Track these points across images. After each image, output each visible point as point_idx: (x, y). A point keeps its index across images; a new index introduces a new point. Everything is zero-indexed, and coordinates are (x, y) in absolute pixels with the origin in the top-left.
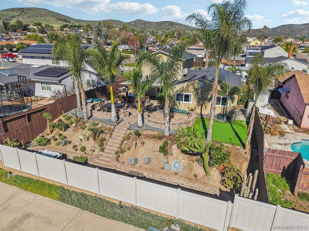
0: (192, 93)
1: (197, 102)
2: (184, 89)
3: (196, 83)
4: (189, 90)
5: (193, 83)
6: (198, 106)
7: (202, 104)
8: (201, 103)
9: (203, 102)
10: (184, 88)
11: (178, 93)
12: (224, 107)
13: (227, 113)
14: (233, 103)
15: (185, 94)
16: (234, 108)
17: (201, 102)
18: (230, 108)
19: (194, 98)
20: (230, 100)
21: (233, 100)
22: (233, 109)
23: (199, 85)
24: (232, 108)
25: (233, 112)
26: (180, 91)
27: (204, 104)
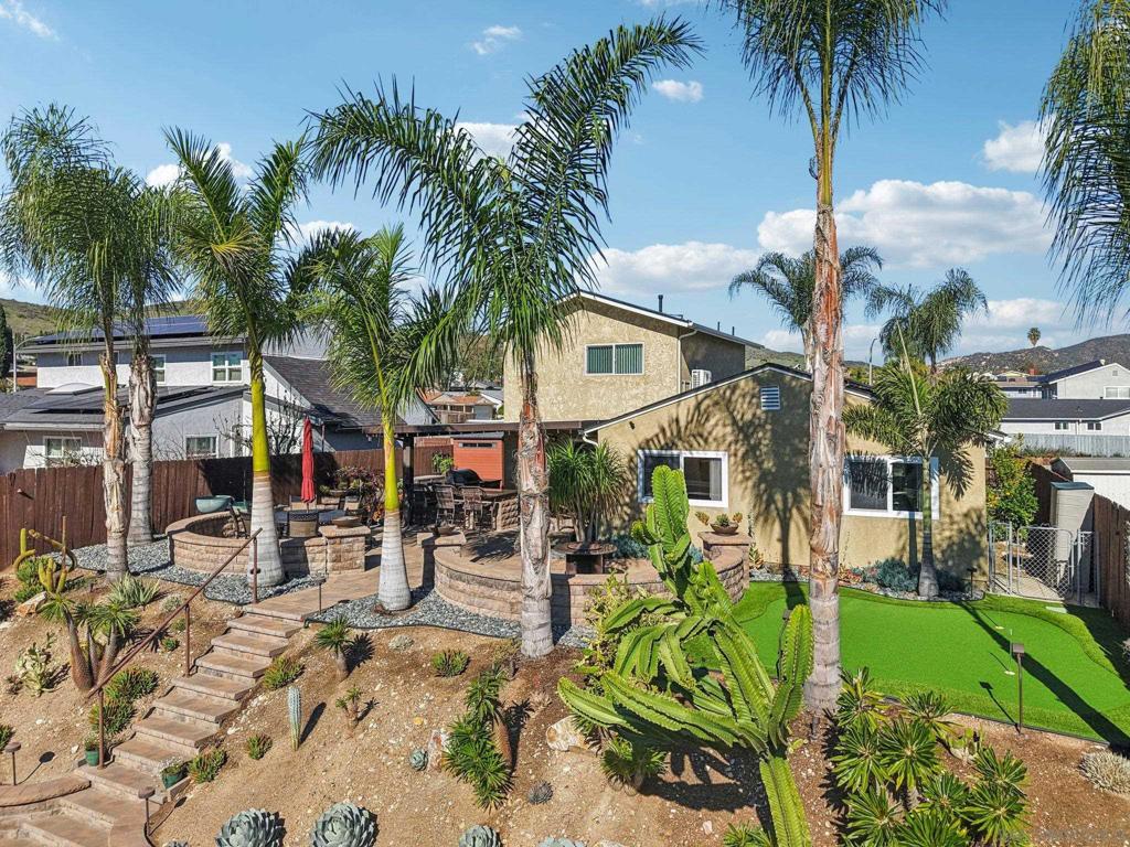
0: (723, 447)
1: (758, 496)
2: (679, 432)
3: (744, 396)
4: (710, 433)
5: (728, 393)
6: (766, 521)
7: (786, 509)
8: (780, 505)
9: (790, 495)
10: (683, 423)
11: (652, 456)
12: (912, 522)
13: (937, 553)
14: (959, 493)
15: (688, 454)
16: (976, 525)
17: (778, 497)
18: (952, 523)
19: (740, 477)
20: (944, 478)
21: (957, 474)
22: (969, 534)
23: (758, 406)
24: (963, 526)
25: (968, 549)
26: (663, 442)
27: (799, 509)
